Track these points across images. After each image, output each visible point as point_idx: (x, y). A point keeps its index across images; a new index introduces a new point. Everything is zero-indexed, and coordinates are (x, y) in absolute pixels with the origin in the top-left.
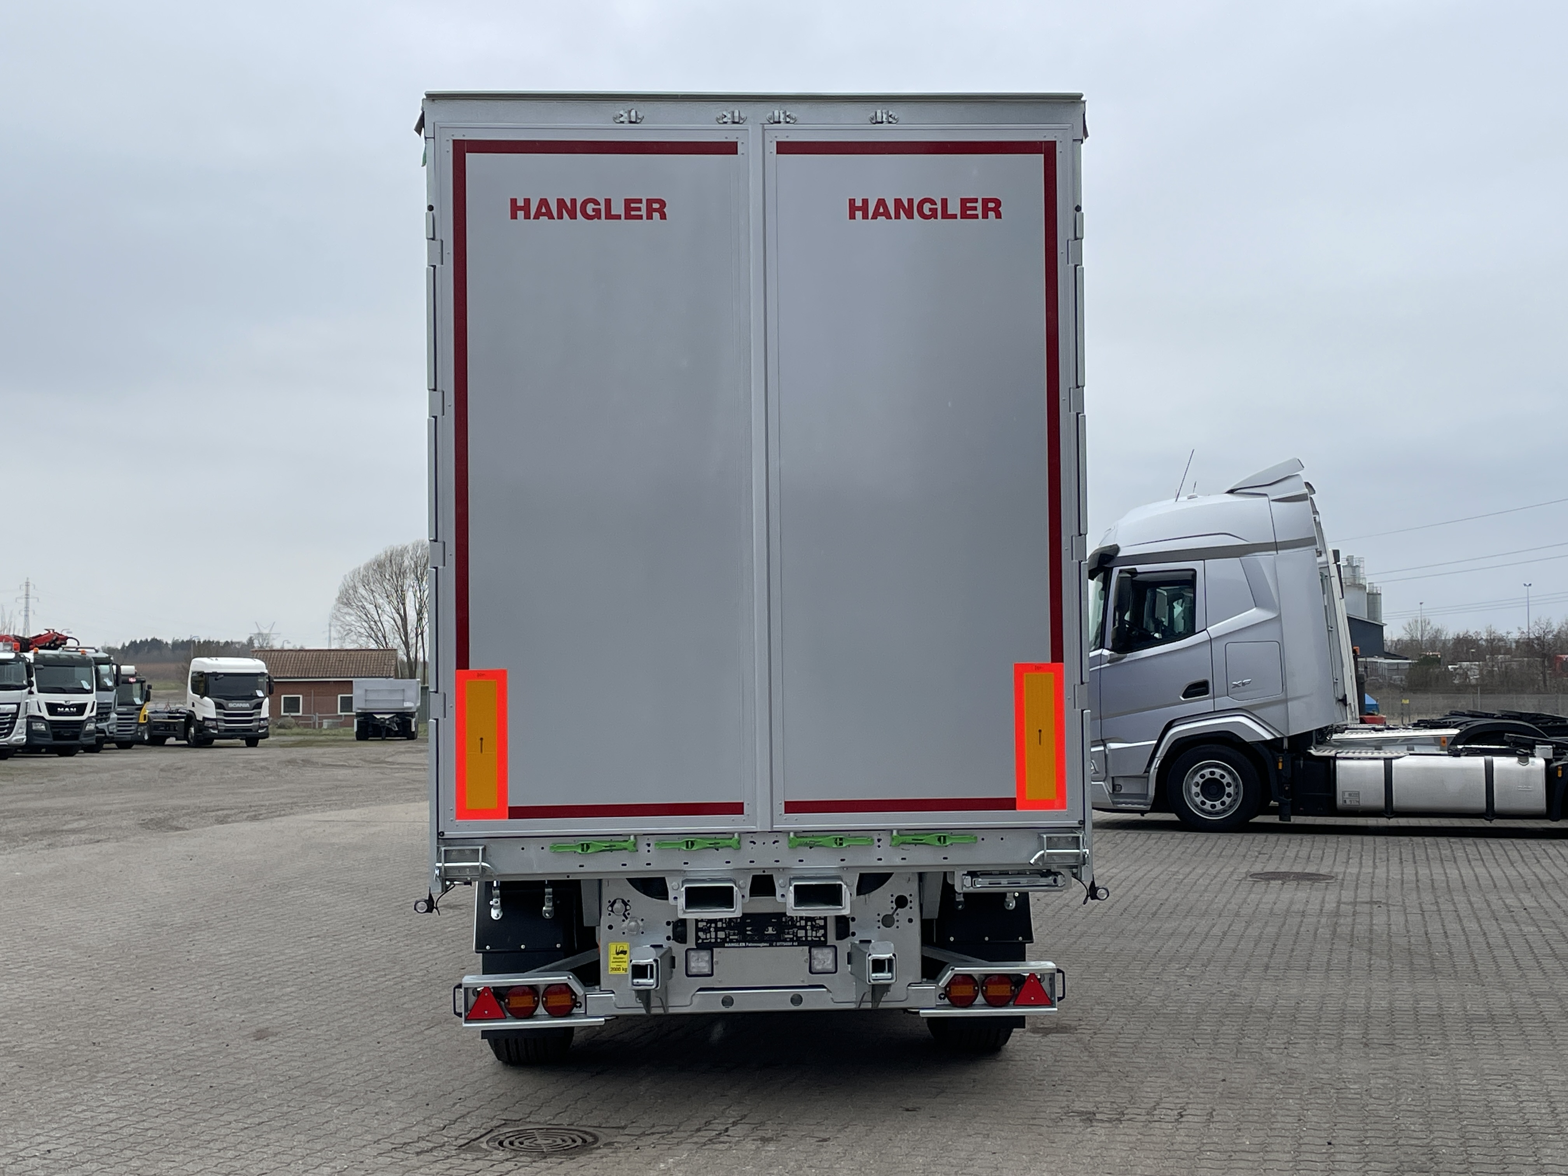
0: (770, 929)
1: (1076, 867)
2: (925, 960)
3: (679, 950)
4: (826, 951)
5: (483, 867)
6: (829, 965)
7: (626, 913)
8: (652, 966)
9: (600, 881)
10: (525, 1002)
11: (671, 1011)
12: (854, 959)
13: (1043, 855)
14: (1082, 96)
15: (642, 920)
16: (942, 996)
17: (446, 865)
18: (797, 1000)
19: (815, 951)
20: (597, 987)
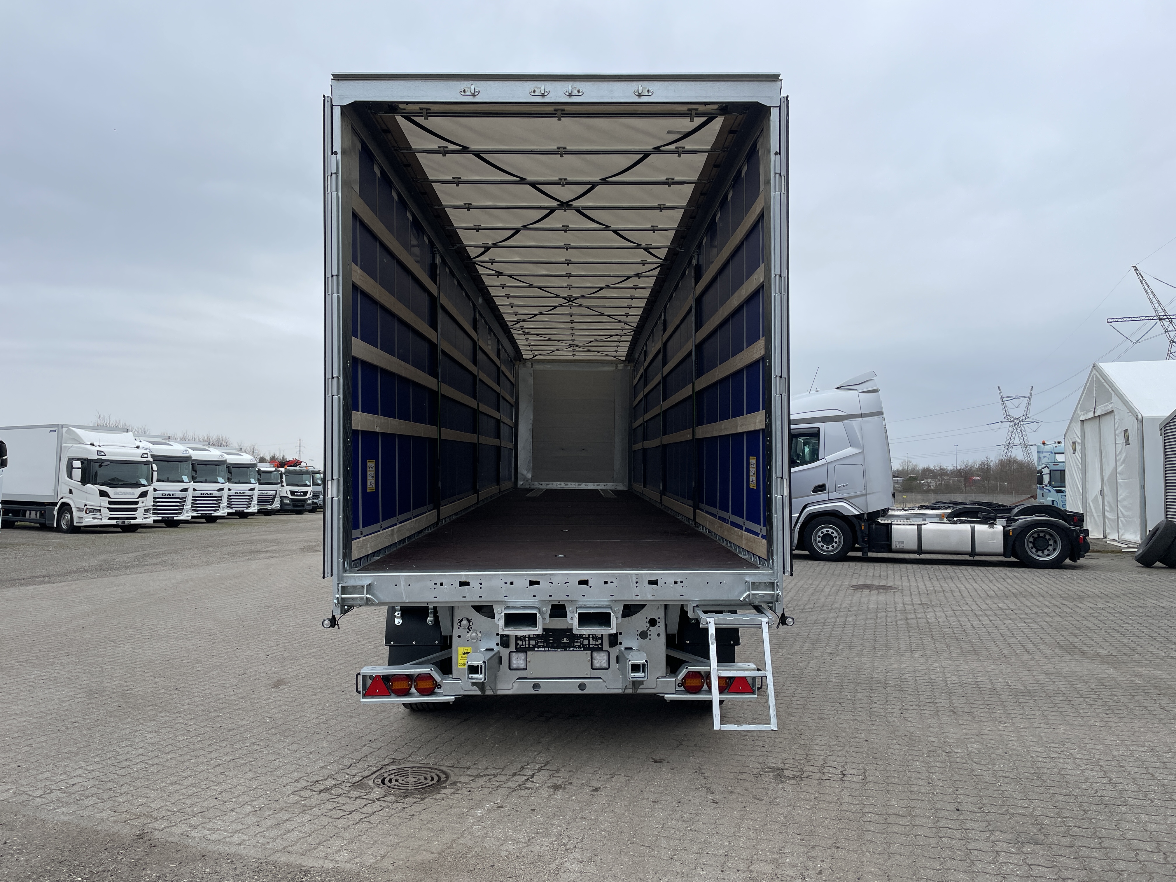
0: (565, 639)
1: (772, 603)
2: (669, 659)
3: (504, 652)
4: (602, 654)
5: (367, 598)
6: (604, 664)
7: (470, 627)
8: (481, 666)
9: (453, 607)
10: (403, 685)
11: (499, 692)
12: (620, 660)
13: (749, 595)
14: (779, 75)
15: (480, 632)
16: (680, 685)
17: (343, 596)
18: (582, 686)
19: (595, 654)
20: (451, 676)
